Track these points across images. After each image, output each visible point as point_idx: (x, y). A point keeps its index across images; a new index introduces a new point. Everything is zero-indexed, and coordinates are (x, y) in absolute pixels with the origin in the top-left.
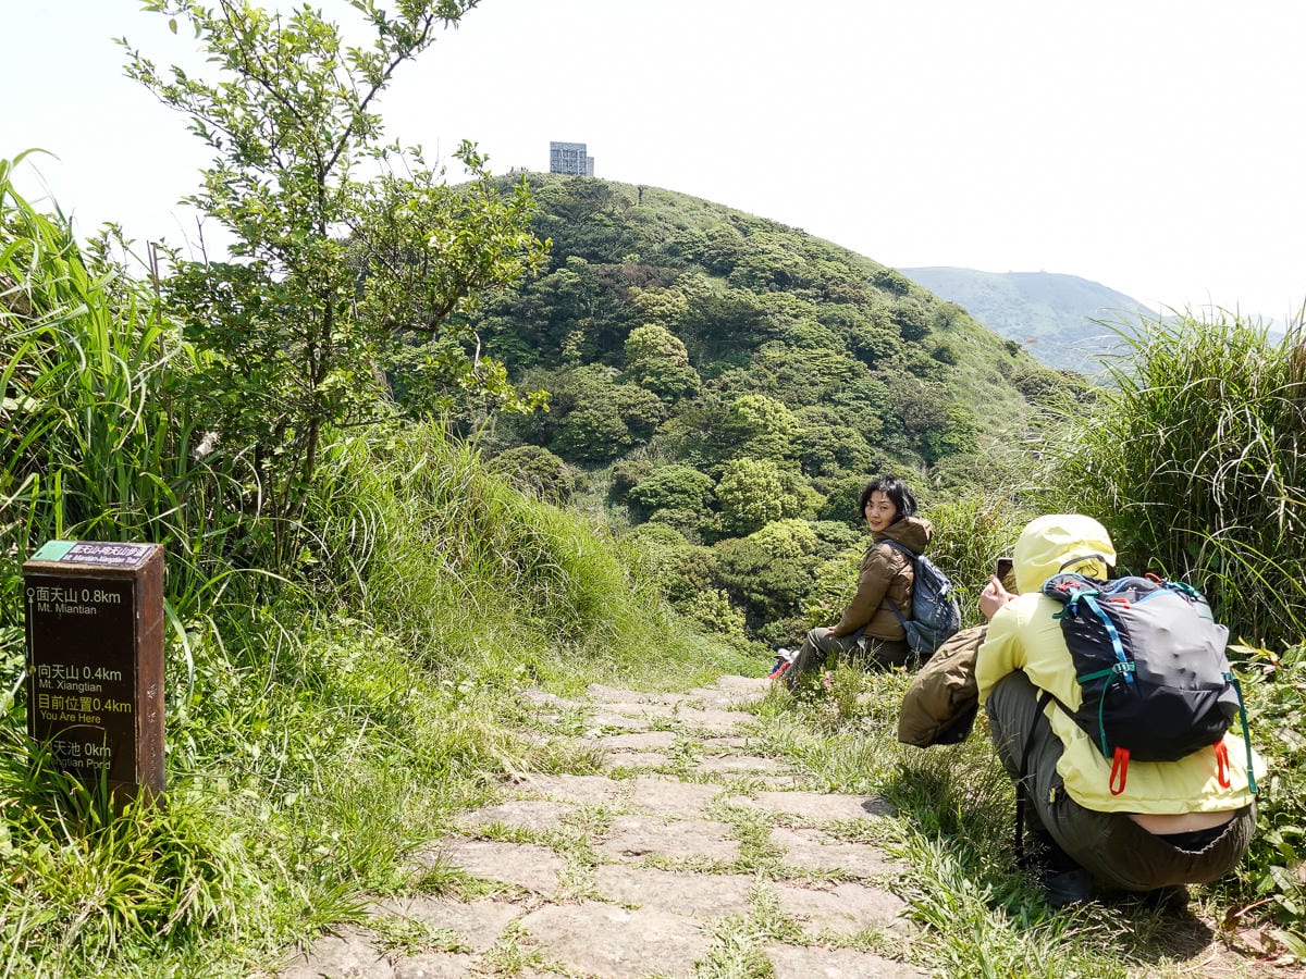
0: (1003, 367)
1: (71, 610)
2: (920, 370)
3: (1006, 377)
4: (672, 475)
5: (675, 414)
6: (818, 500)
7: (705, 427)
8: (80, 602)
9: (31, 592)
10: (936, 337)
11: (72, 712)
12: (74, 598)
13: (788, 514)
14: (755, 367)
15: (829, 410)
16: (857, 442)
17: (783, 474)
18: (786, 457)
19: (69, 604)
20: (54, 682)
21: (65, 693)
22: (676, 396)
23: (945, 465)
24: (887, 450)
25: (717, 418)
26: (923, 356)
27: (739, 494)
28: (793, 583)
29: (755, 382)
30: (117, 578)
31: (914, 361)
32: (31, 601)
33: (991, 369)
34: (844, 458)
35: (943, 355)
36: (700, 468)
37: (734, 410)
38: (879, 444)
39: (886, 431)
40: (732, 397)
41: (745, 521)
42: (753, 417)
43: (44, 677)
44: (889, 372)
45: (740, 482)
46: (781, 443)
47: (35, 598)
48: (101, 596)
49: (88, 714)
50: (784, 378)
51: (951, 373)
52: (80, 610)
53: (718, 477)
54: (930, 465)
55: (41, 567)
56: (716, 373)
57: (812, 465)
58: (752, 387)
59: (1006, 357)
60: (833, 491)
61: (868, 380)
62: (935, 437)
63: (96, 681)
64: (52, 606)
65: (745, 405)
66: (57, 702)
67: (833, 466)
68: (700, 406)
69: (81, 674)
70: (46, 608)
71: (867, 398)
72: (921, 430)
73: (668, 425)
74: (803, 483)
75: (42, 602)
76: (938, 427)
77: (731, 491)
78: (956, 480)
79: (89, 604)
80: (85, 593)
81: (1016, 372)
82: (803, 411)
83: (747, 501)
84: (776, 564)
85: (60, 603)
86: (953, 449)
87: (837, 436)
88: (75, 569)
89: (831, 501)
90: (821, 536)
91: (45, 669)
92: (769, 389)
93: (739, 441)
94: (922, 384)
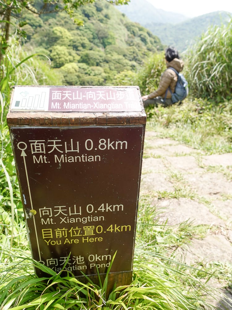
0: (121, 21)
1: (72, 159)
2: (101, 21)
3: (122, 23)
4: (38, 51)
5: (36, 33)
6: (78, 58)
7: (46, 37)
8: (83, 151)
9: (22, 146)
10: (105, 11)
11: (75, 238)
12: (75, 148)
13: (71, 61)
14: (58, 18)
15: (78, 32)
16: (86, 42)
17: (68, 50)
18: (69, 46)
19: (69, 154)
20: (57, 220)
21: (69, 226)
22: (36, 27)
23: (108, 48)
24: (94, 44)
25: (49, 34)
26: (102, 17)
27: (57, 56)
28: (74, 80)
29: (58, 23)
30: (126, 126)
31: (100, 18)
32: (23, 154)
33: (119, 21)
34: (83, 46)
35: (106, 16)
36: (46, 49)
37: (53, 32)
38: (92, 42)
39: (94, 38)
40: (52, 28)
41: (60, 64)
42: (59, 34)
43: (45, 217)
44: (94, 21)
45: (57, 53)
46: (67, 42)
47: (28, 151)
48: (106, 144)
49: (91, 237)
50: (66, 22)
51: (110, 22)
52: (83, 158)
53: (51, 51)
54: (105, 48)
55: (26, 119)
56: (47, 20)
57: (75, 48)
58: (57, 25)
59: (122, 17)
60: (81, 55)
61: (88, 23)
62: (106, 40)
63: (100, 214)
64: (50, 157)
65: (56, 30)
66: (59, 233)
67: (81, 48)
68: (43, 30)
69: (84, 210)
70: (43, 159)
71: (88, 29)
72: (102, 38)
73: (35, 36)
74: (74, 52)
75: (38, 155)
76: (106, 37)
77: (55, 55)
78: (111, 52)
79: (93, 153)
80: (89, 142)
81: (125, 22)
82: (72, 32)
83: (60, 58)
84: (69, 75)
85: (59, 155)
86: (110, 44)
87: (82, 39)
88: (77, 119)
89: (81, 58)
90: (80, 68)
91: (45, 210)
92: (62, 25)
93: (55, 41)
94: (102, 25)
